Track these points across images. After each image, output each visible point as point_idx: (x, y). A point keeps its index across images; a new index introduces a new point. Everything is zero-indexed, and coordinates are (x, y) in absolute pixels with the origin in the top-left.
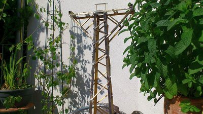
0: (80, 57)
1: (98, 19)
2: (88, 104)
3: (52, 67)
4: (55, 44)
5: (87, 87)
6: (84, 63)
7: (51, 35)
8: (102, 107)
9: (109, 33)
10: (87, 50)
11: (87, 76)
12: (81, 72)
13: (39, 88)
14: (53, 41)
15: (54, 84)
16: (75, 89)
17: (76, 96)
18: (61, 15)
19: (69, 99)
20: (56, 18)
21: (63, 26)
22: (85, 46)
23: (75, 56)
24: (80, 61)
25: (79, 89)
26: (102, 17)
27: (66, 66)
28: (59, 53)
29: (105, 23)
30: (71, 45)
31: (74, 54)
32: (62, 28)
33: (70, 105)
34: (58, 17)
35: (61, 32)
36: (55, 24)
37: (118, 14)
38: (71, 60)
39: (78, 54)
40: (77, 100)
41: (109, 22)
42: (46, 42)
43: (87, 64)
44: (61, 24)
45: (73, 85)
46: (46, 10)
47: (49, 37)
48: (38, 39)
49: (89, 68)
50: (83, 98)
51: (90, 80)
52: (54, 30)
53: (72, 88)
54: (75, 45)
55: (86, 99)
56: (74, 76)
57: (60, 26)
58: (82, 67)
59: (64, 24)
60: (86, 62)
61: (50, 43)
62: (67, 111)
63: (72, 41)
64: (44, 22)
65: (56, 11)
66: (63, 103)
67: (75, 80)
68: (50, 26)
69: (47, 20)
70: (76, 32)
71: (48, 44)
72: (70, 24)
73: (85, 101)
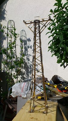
0: (26, 53)
1: (36, 23)
2: (31, 78)
3: (11, 58)
4: (12, 45)
5: (30, 69)
6: (28, 56)
7: (10, 41)
8: (39, 79)
9: (41, 29)
10: (30, 48)
11: (30, 63)
12: (27, 61)
13: (4, 71)
14: (11, 44)
15: (12, 67)
16: (23, 70)
17: (24, 74)
18: (15, 30)
19: (21, 76)
20: (13, 31)
21: (16, 36)
22: (28, 46)
23: (23, 52)
24: (26, 55)
25: (26, 70)
26: (37, 22)
27: (19, 58)
28: (14, 51)
29: (39, 24)
30: (21, 46)
31: (23, 51)
32: (16, 37)
33: (21, 79)
34: (14, 31)
35: (15, 39)
36: (12, 34)
37: (44, 21)
38: (21, 54)
39: (25, 51)
40: (25, 76)
41: (40, 25)
42: (7, 45)
43: (30, 56)
44: (15, 35)
45: (22, 68)
46: (7, 28)
47: (9, 42)
48: (2, 44)
49: (31, 58)
50: (28, 75)
51: (31, 65)
52: (11, 38)
53: (22, 70)
54: (23, 46)
55: (30, 75)
56: (23, 63)
57: (15, 36)
58: (27, 58)
59: (17, 34)
60: (29, 55)
61: (9, 45)
62: (19, 81)
63: (21, 44)
64: (6, 34)
65: (12, 27)
66: (17, 78)
67: (24, 65)
68: (9, 36)
69: (8, 33)
70: (23, 39)
71: (8, 45)
72: (20, 35)
73: (29, 76)
